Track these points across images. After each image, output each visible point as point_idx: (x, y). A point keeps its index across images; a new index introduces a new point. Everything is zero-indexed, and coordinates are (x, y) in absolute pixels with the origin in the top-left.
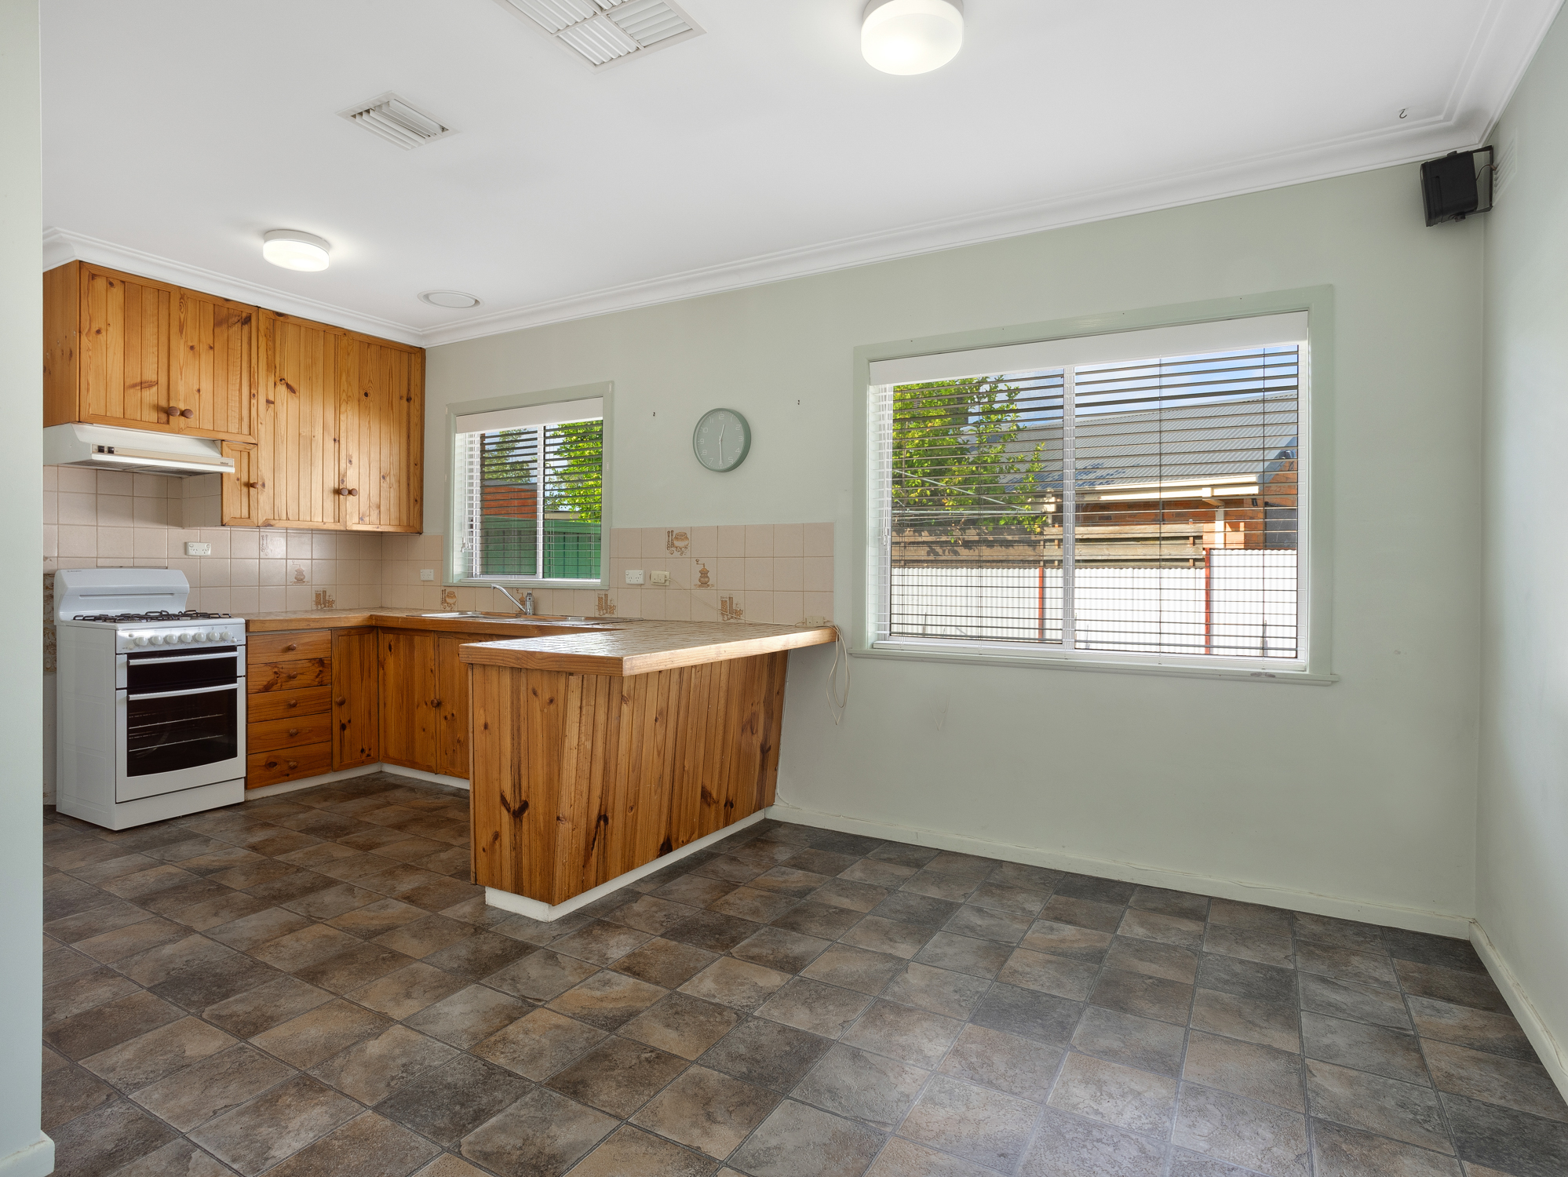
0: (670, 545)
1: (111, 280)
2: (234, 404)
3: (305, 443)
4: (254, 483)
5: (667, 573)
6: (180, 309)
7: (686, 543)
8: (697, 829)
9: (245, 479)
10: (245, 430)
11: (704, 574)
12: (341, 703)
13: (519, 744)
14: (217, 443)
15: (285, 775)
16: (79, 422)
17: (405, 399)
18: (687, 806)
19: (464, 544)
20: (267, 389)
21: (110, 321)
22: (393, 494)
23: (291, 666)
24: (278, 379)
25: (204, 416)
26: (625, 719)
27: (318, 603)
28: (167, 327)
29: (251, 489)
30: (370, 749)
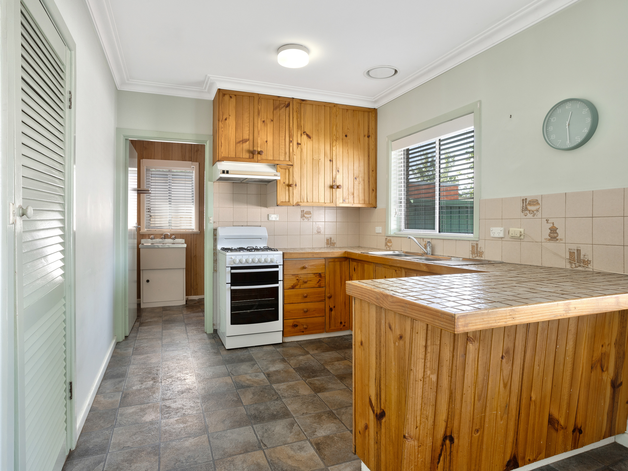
0: (524, 209)
1: (231, 95)
2: (282, 146)
3: (315, 163)
4: (291, 184)
5: (522, 230)
6: (258, 104)
7: (537, 207)
8: (544, 451)
9: (287, 182)
10: (287, 159)
11: (553, 230)
12: (330, 297)
13: (380, 364)
14: (275, 166)
15: (302, 332)
16: (218, 161)
17: (367, 136)
18: (534, 430)
19: (396, 212)
20: (297, 138)
21: (230, 114)
22: (361, 187)
23: (305, 277)
24: (302, 132)
25: (269, 154)
26: (471, 356)
27: (327, 244)
28: (253, 113)
29: (290, 187)
30: (345, 323)
